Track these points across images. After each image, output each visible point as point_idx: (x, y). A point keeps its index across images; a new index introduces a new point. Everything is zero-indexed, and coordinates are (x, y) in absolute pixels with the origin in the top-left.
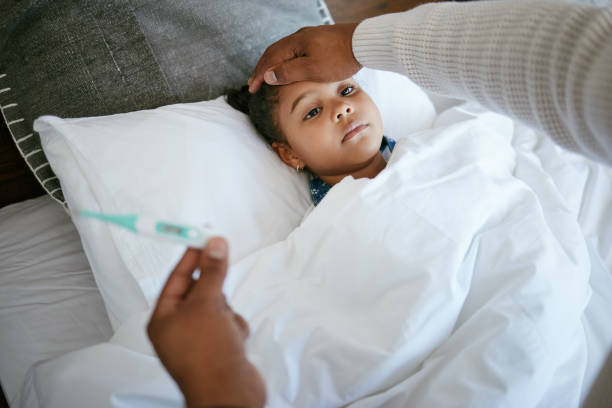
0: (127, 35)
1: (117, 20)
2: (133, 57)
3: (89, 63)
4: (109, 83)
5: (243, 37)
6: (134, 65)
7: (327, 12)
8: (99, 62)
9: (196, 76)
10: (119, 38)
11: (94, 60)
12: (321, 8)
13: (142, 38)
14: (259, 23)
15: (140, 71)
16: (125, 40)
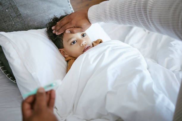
0: (16, 14)
1: (13, 10)
2: (18, 20)
3: (5, 22)
4: (11, 27)
5: (48, 14)
6: (18, 22)
7: (72, 7)
8: (8, 21)
9: (36, 25)
10: (14, 14)
11: (7, 21)
12: (70, 7)
13: (20, 15)
14: (52, 11)
15: (20, 23)
16: (15, 15)
